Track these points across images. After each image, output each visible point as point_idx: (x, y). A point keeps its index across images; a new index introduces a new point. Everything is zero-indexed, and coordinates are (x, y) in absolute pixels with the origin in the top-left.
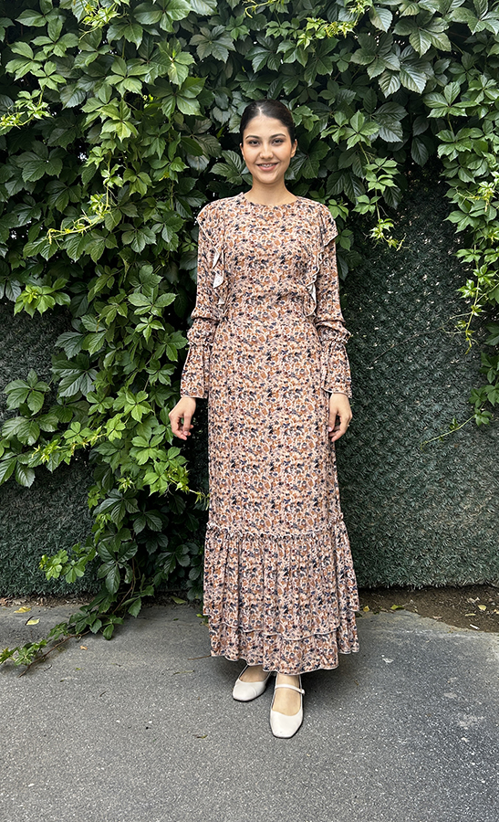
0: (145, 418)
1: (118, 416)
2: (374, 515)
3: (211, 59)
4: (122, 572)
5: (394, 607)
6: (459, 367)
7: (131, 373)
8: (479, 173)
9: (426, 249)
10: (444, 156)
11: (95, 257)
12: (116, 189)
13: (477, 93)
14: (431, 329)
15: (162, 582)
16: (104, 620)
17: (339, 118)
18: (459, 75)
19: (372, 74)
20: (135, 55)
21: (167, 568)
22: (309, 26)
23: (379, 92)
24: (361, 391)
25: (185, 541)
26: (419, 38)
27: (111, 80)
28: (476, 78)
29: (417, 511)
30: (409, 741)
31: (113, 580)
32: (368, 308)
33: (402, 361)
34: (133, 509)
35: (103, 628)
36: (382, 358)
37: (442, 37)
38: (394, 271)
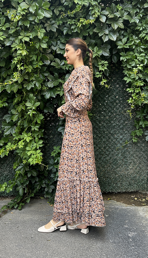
0: (31, 141)
1: (22, 141)
2: (102, 170)
3: (51, 31)
4: (24, 189)
5: (109, 199)
6: (128, 124)
7: (26, 127)
8: (133, 65)
9: (117, 88)
10: (122, 60)
11: (15, 91)
12: (21, 70)
13: (132, 41)
14: (119, 113)
15: (37, 192)
16: (18, 204)
18: (127, 35)
19: (100, 35)
20: (27, 30)
21: (38, 188)
22: (81, 21)
23: (102, 40)
24: (98, 132)
25: (44, 179)
26: (114, 24)
27: (20, 37)
28: (132, 36)
29: (115, 169)
30: (113, 241)
31: (21, 192)
32: (100, 106)
33: (110, 123)
34: (27, 169)
35: (18, 207)
36: (104, 122)
37: (121, 24)
38: (108, 95)
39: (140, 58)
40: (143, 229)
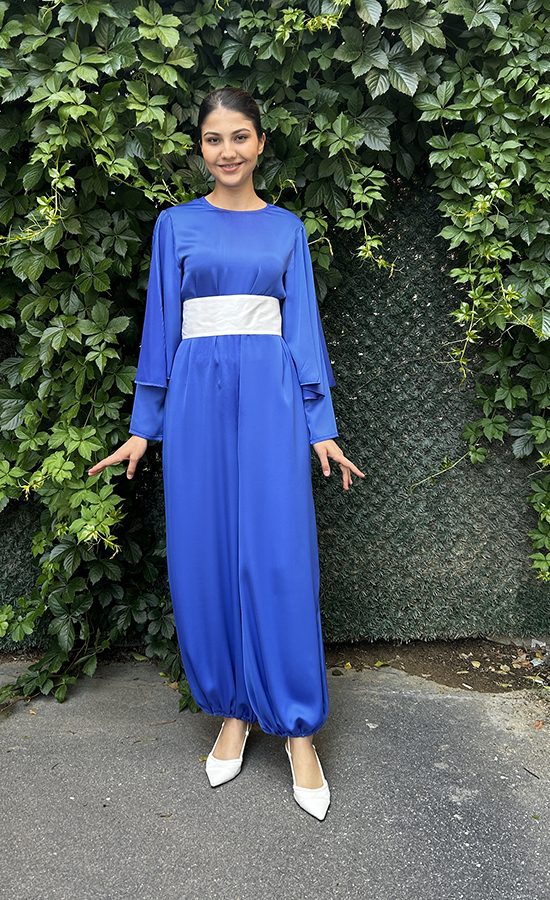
2: (357, 562)
4: (77, 628)
5: (379, 664)
6: (451, 398)
8: (475, 183)
9: (416, 266)
10: (436, 164)
12: (67, 191)
13: (472, 94)
14: (421, 355)
15: (120, 637)
16: (55, 679)
17: (320, 122)
18: (454, 73)
19: (357, 72)
21: (122, 623)
22: (287, 19)
23: (366, 92)
24: (343, 425)
25: (145, 592)
26: (411, 32)
27: (61, 67)
28: (472, 77)
29: (405, 557)
30: (396, 818)
31: (66, 637)
32: (352, 332)
33: (389, 391)
34: (88, 557)
35: (54, 689)
36: (367, 387)
37: (436, 32)
38: (381, 291)
39: (502, 157)
40: (502, 777)
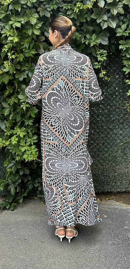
0: (24, 136)
1: (15, 136)
2: (100, 168)
3: (44, 16)
4: (16, 188)
5: (107, 199)
6: (128, 119)
7: (19, 121)
9: (117, 79)
10: (121, 49)
11: (6, 83)
12: (12, 59)
14: (119, 106)
15: (30, 191)
16: (10, 204)
17: (88, 36)
18: (127, 21)
19: (98, 21)
20: (18, 14)
21: (30, 187)
22: (77, 6)
23: (101, 27)
24: (96, 127)
25: (37, 178)
26: (113, 9)
27: (10, 23)
29: (114, 167)
30: (112, 242)
31: (13, 191)
33: (109, 117)
34: (19, 167)
35: (10, 207)
36: (103, 116)
37: (121, 9)
38: (106, 87)
